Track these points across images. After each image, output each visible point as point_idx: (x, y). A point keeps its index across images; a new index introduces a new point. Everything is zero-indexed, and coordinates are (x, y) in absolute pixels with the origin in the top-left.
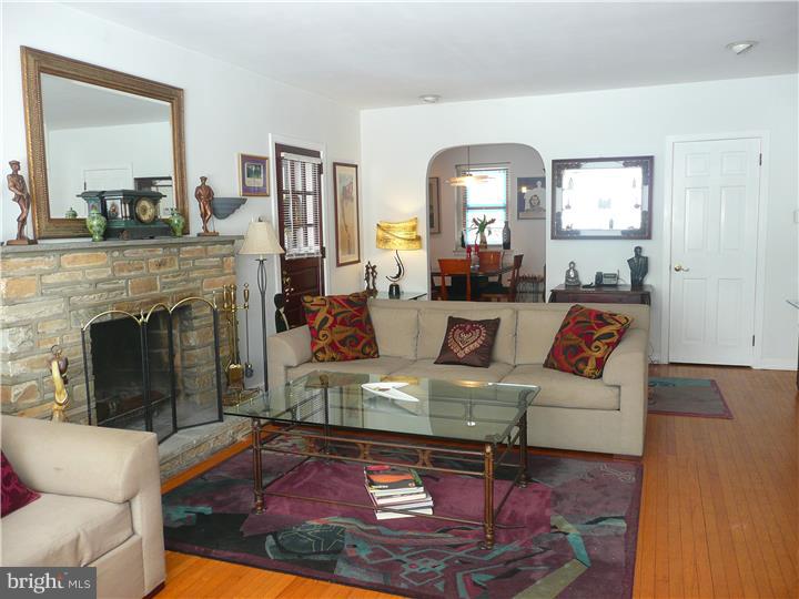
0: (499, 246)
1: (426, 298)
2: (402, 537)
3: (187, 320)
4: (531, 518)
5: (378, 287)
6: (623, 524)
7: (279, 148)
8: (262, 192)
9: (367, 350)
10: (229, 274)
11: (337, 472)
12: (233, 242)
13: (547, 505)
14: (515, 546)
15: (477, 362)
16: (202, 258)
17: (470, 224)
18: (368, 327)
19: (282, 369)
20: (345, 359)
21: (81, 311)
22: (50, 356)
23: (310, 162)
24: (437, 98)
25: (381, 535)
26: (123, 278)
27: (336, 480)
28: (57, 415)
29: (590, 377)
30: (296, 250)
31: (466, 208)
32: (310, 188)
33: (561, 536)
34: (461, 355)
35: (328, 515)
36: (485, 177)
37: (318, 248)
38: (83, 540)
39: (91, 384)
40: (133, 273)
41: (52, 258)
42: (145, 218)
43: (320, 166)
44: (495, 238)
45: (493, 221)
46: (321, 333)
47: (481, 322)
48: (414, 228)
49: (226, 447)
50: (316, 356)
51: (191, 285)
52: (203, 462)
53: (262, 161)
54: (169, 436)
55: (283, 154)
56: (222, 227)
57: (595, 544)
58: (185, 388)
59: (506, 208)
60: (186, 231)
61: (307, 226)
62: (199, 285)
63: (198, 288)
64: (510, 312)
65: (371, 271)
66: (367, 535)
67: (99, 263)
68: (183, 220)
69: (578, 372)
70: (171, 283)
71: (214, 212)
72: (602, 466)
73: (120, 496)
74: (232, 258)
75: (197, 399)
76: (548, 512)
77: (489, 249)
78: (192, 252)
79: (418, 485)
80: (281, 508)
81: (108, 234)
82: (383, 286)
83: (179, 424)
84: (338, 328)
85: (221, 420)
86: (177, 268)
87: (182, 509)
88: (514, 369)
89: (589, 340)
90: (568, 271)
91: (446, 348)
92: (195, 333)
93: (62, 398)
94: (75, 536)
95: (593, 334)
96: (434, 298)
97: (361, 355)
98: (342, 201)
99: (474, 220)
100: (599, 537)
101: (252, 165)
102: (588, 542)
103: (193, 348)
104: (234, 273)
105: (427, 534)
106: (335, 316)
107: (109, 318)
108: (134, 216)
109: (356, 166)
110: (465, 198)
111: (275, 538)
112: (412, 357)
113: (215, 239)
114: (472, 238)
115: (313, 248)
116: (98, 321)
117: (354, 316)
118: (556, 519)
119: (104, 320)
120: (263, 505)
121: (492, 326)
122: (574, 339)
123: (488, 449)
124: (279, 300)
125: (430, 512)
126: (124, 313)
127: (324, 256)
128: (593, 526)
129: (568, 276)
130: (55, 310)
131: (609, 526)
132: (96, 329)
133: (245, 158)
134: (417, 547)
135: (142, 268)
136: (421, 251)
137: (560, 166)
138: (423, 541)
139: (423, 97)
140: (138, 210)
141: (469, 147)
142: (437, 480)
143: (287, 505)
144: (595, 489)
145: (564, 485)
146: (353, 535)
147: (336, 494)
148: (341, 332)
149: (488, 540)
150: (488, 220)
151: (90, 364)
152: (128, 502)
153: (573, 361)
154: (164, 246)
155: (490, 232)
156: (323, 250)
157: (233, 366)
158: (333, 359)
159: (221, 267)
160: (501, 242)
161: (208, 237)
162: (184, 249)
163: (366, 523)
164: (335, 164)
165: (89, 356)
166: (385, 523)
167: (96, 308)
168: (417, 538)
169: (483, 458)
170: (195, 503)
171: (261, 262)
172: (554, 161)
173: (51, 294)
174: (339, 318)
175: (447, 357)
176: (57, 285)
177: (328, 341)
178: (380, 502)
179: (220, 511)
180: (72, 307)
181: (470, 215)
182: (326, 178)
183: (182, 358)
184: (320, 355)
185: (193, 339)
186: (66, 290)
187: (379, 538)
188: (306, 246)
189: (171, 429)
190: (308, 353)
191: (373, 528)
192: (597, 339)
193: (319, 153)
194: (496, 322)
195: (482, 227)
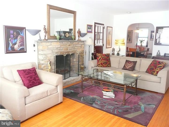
0: (145, 46)
1: (125, 56)
2: (107, 101)
3: (74, 56)
4: (134, 102)
5: (115, 53)
6: (155, 106)
7: (95, 23)
8: (91, 32)
9: (109, 65)
10: (83, 48)
11: (98, 88)
12: (84, 42)
13: (139, 100)
14: (129, 107)
15: (131, 70)
16: (77, 44)
17: (139, 41)
18: (109, 61)
19: (91, 67)
20: (104, 67)
21: (54, 53)
22: (48, 60)
23: (102, 26)
24: (130, 13)
25: (103, 100)
26: (62, 47)
27: (98, 89)
28: (49, 71)
29: (155, 75)
30: (97, 44)
31: (138, 37)
32: (101, 32)
33: (140, 106)
34: (127, 68)
35: (94, 95)
36: (142, 30)
37: (102, 44)
38: (48, 91)
39: (55, 66)
40: (64, 47)
41: (50, 43)
42: (67, 36)
43: (104, 27)
44: (144, 44)
45: (144, 40)
46: (99, 61)
47: (132, 62)
48: (123, 41)
49: (79, 81)
50: (98, 65)
51: (75, 50)
52: (74, 83)
53: (91, 26)
54: (69, 78)
55: (96, 25)
56: (82, 39)
57: (146, 109)
58: (73, 69)
59: (148, 38)
60: (75, 39)
61: (100, 39)
62: (76, 50)
63: (76, 51)
64: (139, 60)
65: (114, 50)
66: (100, 100)
67: (58, 44)
68: (74, 37)
69: (152, 74)
70: (71, 49)
71: (81, 36)
72: (155, 94)
73: (55, 85)
74: (83, 45)
75: (75, 71)
76: (139, 101)
77: (143, 47)
78: (76, 43)
79: (112, 92)
80: (86, 93)
81: (60, 39)
82: (116, 53)
83: (70, 76)
84: (103, 60)
85: (78, 76)
86: (72, 46)
87: (68, 90)
88: (139, 72)
89: (156, 67)
90: (158, 52)
91: (124, 66)
92: (75, 59)
93: (50, 68)
94: (47, 90)
95: (157, 66)
96: (127, 56)
97: (107, 66)
98: (108, 35)
99: (140, 40)
100: (148, 108)
101: (89, 27)
102: (145, 108)
103: (75, 62)
104: (84, 48)
105: (112, 101)
106: (102, 58)
107: (59, 55)
108: (65, 36)
109: (112, 27)
110: (138, 35)
111: (83, 98)
112: (118, 68)
113: (80, 41)
114: (139, 44)
115: (101, 44)
116: (57, 55)
117: (106, 58)
118: (140, 103)
119: (58, 55)
120: (83, 92)
121: (135, 63)
122: (153, 67)
123: (125, 86)
124: (93, 54)
125: (114, 97)
126: (62, 54)
127: (103, 46)
128: (148, 105)
129: (157, 53)
130: (50, 52)
131: (151, 106)
132: (57, 56)
133: (88, 25)
134: (109, 103)
135: (66, 46)
136: (125, 46)
137: (158, 28)
138: (111, 103)
139: (127, 12)
140: (66, 35)
141: (139, 23)
142: (118, 92)
143: (87, 92)
144: (151, 99)
145: (144, 97)
146: (98, 100)
147: (97, 92)
148: (103, 61)
149: (124, 104)
150: (143, 40)
151: (55, 63)
152: (57, 86)
153: (152, 71)
154: (70, 42)
155: (143, 43)
156: (103, 45)
157: (82, 66)
158: (101, 66)
159: (81, 47)
160: (146, 45)
161: (79, 41)
162: (74, 43)
163: (101, 98)
164: (107, 27)
165: (55, 61)
166: (104, 98)
167: (57, 53)
168: (110, 102)
169: (124, 88)
170: (71, 90)
171: (89, 46)
172: (157, 27)
173: (49, 49)
174: (103, 58)
175: (124, 68)
176: (50, 48)
177: (101, 63)
178: (104, 94)
179: (75, 92)
180: (53, 52)
181: (139, 39)
182: (105, 30)
183: (73, 64)
184: (99, 65)
185: (75, 60)
186: (52, 49)
187: (102, 101)
188: (100, 44)
189: (69, 76)
190: (96, 65)
191: (102, 99)
192: (158, 67)
193: (104, 24)
194: (136, 62)
195: (141, 42)
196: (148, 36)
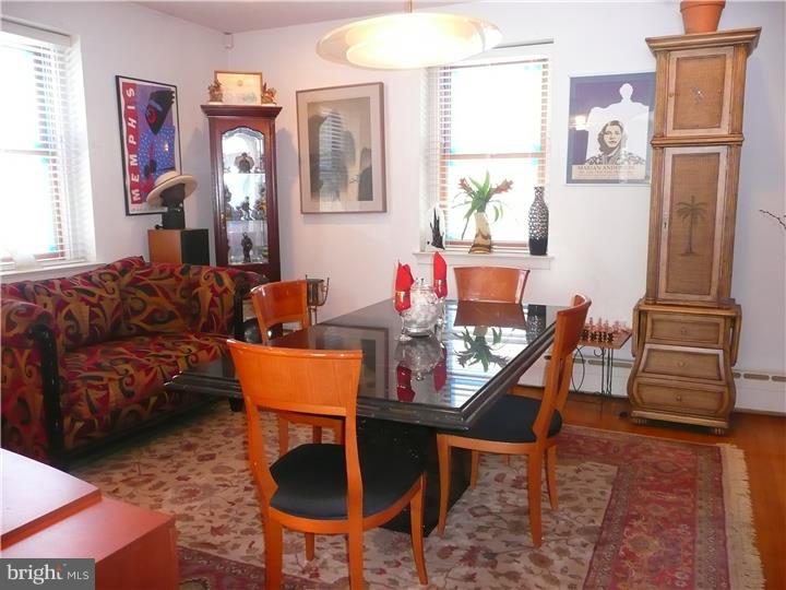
0: (522, 246)
17: (454, 191)
31: (446, 155)
44: (511, 226)
45: (506, 187)
59: (539, 155)
77: (497, 258)
99: (463, 185)
114: (457, 225)
150: (495, 183)
155: (498, 212)
195: (481, 199)
196: (539, 144)
